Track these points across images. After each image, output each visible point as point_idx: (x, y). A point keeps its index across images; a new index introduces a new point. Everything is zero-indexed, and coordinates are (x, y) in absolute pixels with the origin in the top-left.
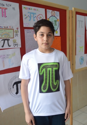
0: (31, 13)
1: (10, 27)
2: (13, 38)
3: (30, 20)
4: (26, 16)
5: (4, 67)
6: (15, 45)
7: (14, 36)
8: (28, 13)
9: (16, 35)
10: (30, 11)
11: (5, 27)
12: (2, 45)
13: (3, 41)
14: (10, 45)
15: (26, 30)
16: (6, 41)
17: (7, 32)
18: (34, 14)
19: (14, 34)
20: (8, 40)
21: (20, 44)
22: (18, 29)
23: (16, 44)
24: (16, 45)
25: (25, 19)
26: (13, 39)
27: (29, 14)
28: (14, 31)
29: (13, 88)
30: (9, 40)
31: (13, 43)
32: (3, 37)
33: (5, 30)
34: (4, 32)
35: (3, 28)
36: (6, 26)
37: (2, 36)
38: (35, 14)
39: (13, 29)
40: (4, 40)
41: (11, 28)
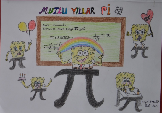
1: (103, 9)
2: (120, 63)
6: (123, 102)
7: (122, 53)
9: (136, 49)
11: (78, 10)
12: (59, 96)
13: (64, 77)
14: (98, 99)
16: (80, 80)
17: (90, 35)
19: (122, 43)
20: (90, 74)
21: (159, 99)
23: (133, 94)
24: (129, 100)
26: (118, 70)
28: (128, 29)
30: (96, 73)
31: (115, 89)
32: (67, 57)
33: (80, 24)
34: (74, 34)
35: (70, 14)
36: (85, 6)
37: (60, 54)
39: (123, 21)
40: (71, 73)
41: (113, 15)
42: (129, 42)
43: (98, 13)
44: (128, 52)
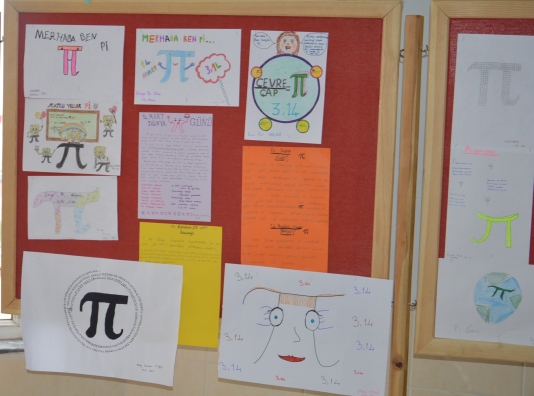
0: (171, 54)
1: (86, 105)
2: (97, 140)
3: (165, 79)
4: (149, 67)
5: (58, 230)
6: (98, 166)
7: (98, 133)
8: (160, 53)
9: (106, 131)
10: (169, 46)
11: (71, 106)
12: (59, 161)
13: (63, 149)
14: (83, 164)
15: (147, 114)
16: (72, 150)
17: (78, 122)
18: (183, 54)
19: (98, 127)
20: (78, 147)
21: (119, 163)
22: (113, 111)
23: (104, 161)
24: (102, 164)
25: (144, 75)
26: (95, 144)
27: (163, 59)
28: (101, 118)
29: (81, 310)
30: (82, 146)
31: (93, 157)
32: (64, 135)
33: (72, 115)
34: (68, 121)
35: (66, 108)
36: (75, 103)
37: (60, 133)
38: (190, 54)
39: (98, 113)
40: (67, 146)
41: (92, 109)
42: (102, 127)
43: (83, 108)
44: (102, 133)
